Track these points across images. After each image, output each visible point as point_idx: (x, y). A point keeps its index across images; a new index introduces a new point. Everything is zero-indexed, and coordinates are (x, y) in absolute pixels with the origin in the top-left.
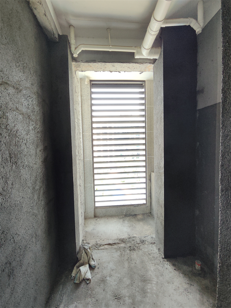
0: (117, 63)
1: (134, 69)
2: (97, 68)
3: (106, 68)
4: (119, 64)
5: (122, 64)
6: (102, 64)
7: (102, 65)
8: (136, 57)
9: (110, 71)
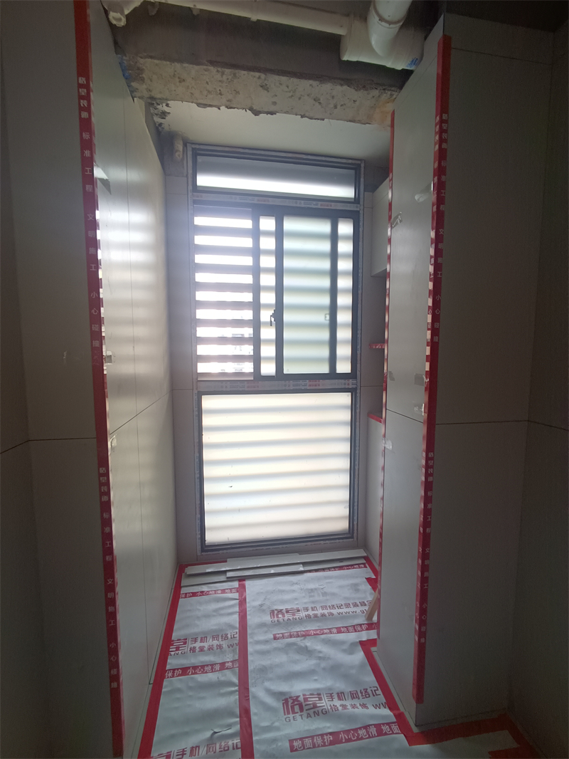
0: (277, 77)
1: (335, 107)
2: (205, 93)
3: (238, 93)
4: (284, 79)
5: (295, 80)
6: (223, 73)
7: (225, 77)
8: (345, 58)
9: (251, 109)
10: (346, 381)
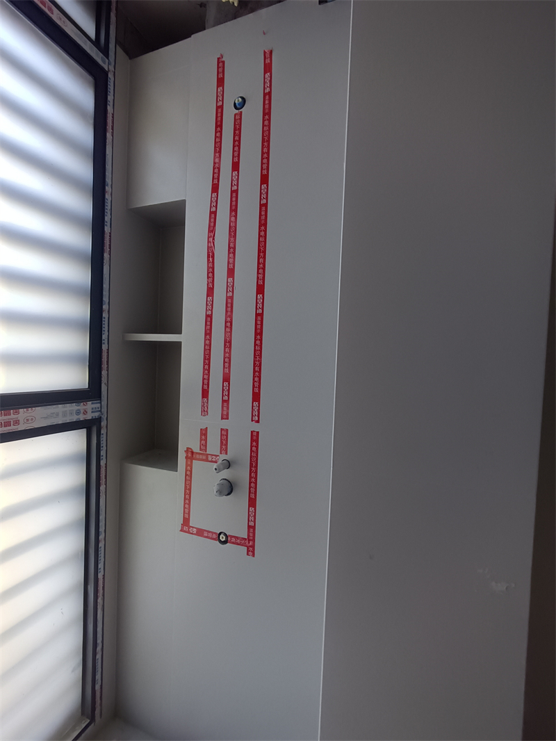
10: (81, 407)
